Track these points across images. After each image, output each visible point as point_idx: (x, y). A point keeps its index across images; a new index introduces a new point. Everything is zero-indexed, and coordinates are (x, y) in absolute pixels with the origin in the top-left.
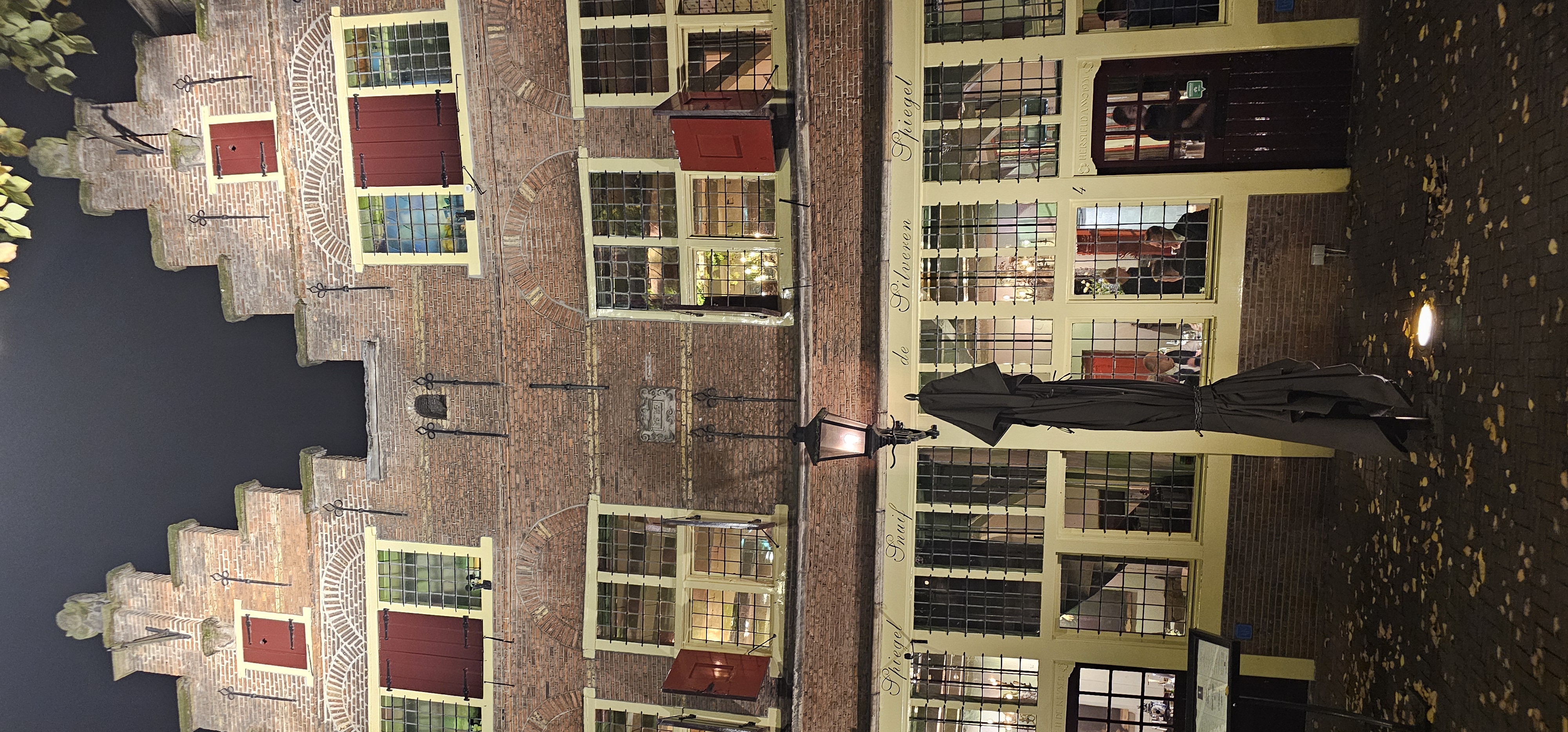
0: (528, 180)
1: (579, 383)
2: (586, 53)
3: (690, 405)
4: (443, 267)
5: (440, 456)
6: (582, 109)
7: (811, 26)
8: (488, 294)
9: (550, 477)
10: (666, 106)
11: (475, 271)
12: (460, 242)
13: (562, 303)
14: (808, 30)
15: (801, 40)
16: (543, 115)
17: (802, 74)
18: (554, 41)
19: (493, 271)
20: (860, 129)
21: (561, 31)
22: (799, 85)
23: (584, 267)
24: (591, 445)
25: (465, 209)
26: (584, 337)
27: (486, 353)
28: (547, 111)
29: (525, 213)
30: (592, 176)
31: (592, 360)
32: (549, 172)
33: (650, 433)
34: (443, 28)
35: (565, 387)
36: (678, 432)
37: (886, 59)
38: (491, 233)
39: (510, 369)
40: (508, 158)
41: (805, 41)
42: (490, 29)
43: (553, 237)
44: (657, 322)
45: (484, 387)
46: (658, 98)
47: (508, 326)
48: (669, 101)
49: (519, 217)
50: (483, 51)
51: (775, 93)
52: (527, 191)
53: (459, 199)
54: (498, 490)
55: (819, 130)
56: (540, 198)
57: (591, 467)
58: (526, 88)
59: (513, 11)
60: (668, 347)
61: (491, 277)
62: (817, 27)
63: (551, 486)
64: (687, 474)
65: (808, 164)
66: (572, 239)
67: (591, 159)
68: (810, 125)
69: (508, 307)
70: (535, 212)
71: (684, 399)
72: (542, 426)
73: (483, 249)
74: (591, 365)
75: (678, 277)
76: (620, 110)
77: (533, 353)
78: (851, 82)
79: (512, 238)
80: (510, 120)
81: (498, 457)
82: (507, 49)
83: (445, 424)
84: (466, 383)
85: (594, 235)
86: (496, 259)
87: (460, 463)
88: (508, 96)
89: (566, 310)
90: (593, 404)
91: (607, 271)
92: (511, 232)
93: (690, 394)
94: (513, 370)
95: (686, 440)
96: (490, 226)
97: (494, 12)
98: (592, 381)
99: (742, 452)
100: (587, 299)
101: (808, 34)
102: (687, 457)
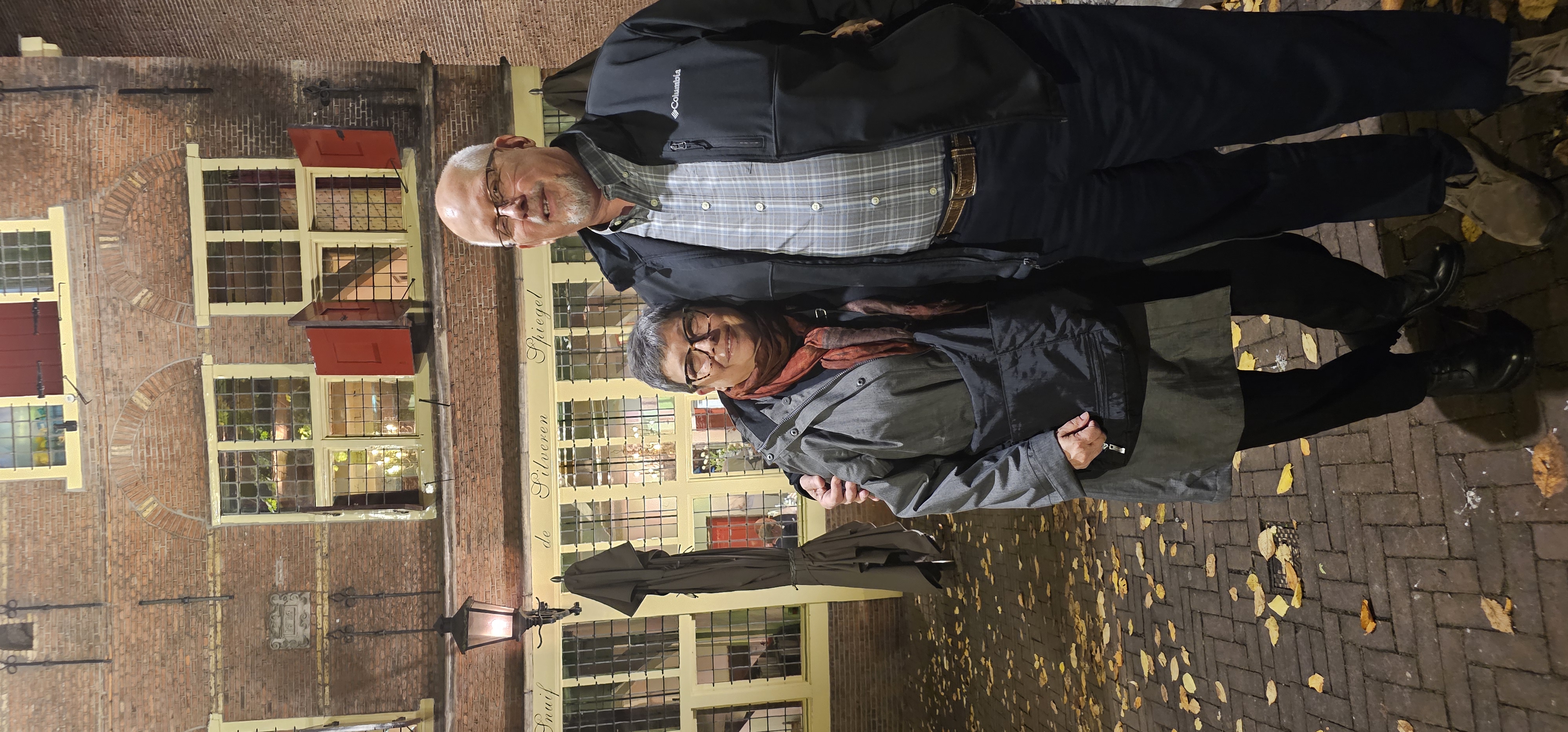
0: (142, 388)
1: (199, 595)
2: (212, 264)
3: (326, 607)
4: (35, 483)
5: (22, 692)
6: (207, 318)
7: (446, 245)
8: (91, 508)
9: (163, 700)
10: (300, 317)
11: (75, 484)
12: (57, 455)
13: (180, 512)
14: (443, 249)
15: (437, 257)
16: (162, 323)
17: (439, 287)
18: (176, 252)
19: (98, 483)
20: (496, 336)
21: (184, 243)
22: (436, 297)
23: (207, 474)
24: (212, 660)
25: (66, 419)
26: (204, 546)
27: (86, 572)
28: (167, 320)
29: (138, 422)
30: (218, 384)
31: (214, 569)
32: (168, 381)
33: (281, 641)
34: (45, 237)
35: (183, 600)
36: (313, 636)
37: (517, 276)
38: (96, 444)
39: (115, 587)
40: (119, 366)
41: (440, 258)
42: (102, 239)
43: (171, 445)
44: (288, 525)
45: (83, 610)
46: (293, 308)
47: (114, 540)
48: (304, 311)
49: (131, 426)
50: (93, 260)
51: (411, 303)
52: (141, 400)
53: (57, 411)
54: (97, 722)
55: (456, 336)
56: (157, 405)
57: (212, 685)
58: (143, 297)
59: (130, 223)
60: (301, 549)
61: (94, 490)
62: (451, 246)
63: (164, 710)
64: (323, 679)
65: (446, 367)
66: (193, 447)
67: (216, 366)
68: (449, 331)
69: (114, 520)
70: (150, 420)
71: (319, 601)
72: (154, 645)
73: (85, 461)
74: (213, 575)
75: (313, 478)
76: (250, 319)
77: (144, 568)
78: (485, 294)
79: (121, 448)
80: (122, 329)
81: (97, 686)
82: (122, 259)
83: (31, 655)
84: (59, 607)
85: (219, 441)
86: (102, 470)
87: (49, 697)
88: (121, 305)
89: (185, 519)
90: (216, 617)
91: (232, 475)
92: (121, 442)
93: (326, 596)
94: (120, 588)
95: (322, 644)
96: (96, 437)
97: (107, 223)
98: (214, 592)
99: (384, 649)
100: (209, 506)
101: (443, 252)
102: (323, 661)
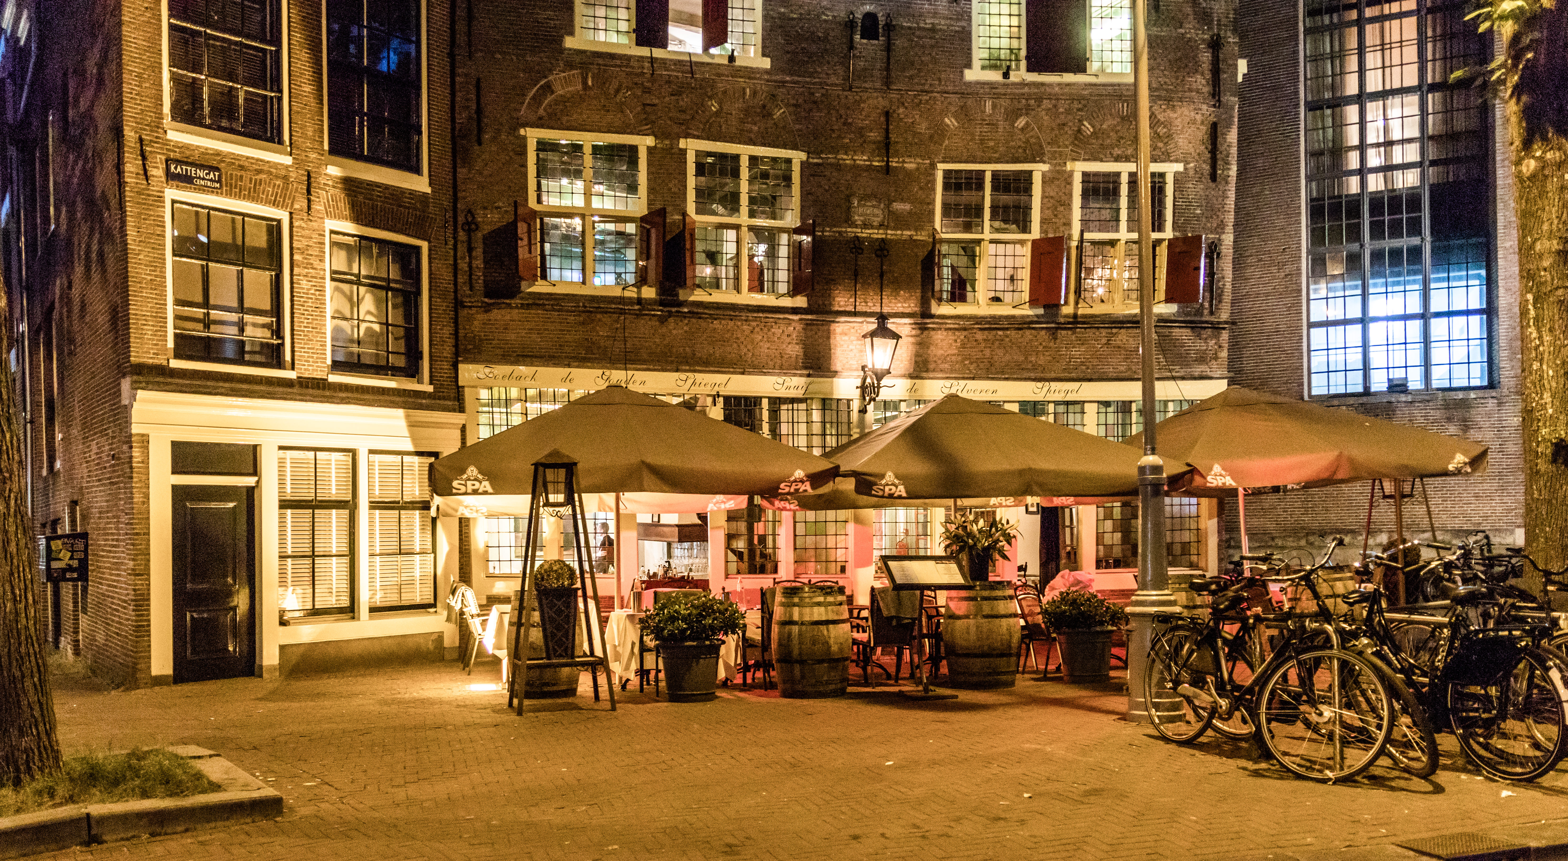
1: (890, 151)
2: (1107, 175)
3: (875, 236)
4: (971, 50)
5: (833, 30)
6: (1073, 170)
8: (953, 86)
9: (821, 122)
11: (968, 75)
13: (947, 142)
16: (1071, 140)
17: (1086, 324)
18: (1117, 153)
19: (968, 91)
21: (1121, 158)
22: (1080, 321)
23: (970, 161)
25: (1011, 73)
26: (923, 157)
27: (910, 78)
28: (1072, 143)
29: (1007, 119)
30: (1030, 173)
31: (907, 162)
32: (1033, 140)
33: (855, 205)
35: (887, 140)
36: (857, 226)
38: (994, 91)
39: (899, 96)
40: (1044, 110)
42: (1125, 103)
43: (991, 140)
45: (885, 74)
47: (930, 98)
49: (1003, 113)
50: (1112, 97)
52: (1022, 122)
53: (1017, 68)
56: (1017, 133)
57: (828, 156)
58: (1088, 129)
60: (916, 222)
61: (964, 88)
63: (814, 122)
64: (826, 230)
66: (990, 154)
67: (1041, 172)
69: (943, 99)
70: (1007, 127)
71: (880, 232)
72: (858, 119)
73: (982, 82)
74: (904, 162)
77: (910, 116)
78: (1080, 357)
79: (990, 107)
80: (1067, 114)
81: (834, 80)
82: (1112, 116)
83: (857, 37)
84: (888, 59)
85: (992, 172)
86: (976, 93)
87: (829, 47)
88: (1083, 113)
89: (942, 146)
90: (875, 161)
92: (994, 107)
93: (883, 236)
94: (899, 101)
95: (851, 231)
96: (998, 91)
98: (892, 162)
99: (844, 275)
100: (949, 162)
101: (1108, 328)
102: (840, 232)
